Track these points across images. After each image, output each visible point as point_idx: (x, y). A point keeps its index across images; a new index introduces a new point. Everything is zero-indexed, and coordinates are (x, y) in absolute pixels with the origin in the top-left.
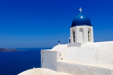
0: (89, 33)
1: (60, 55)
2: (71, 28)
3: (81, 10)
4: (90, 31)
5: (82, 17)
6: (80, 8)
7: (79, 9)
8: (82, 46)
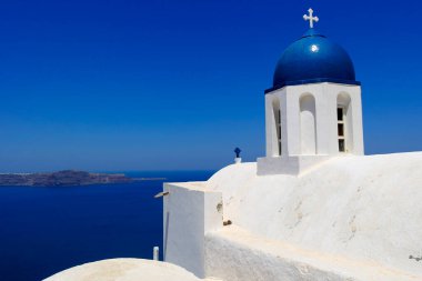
0: (344, 117)
1: (219, 206)
2: (267, 96)
3: (311, 18)
4: (346, 108)
5: (314, 48)
6: (311, 11)
7: (305, 17)
8: (303, 173)
